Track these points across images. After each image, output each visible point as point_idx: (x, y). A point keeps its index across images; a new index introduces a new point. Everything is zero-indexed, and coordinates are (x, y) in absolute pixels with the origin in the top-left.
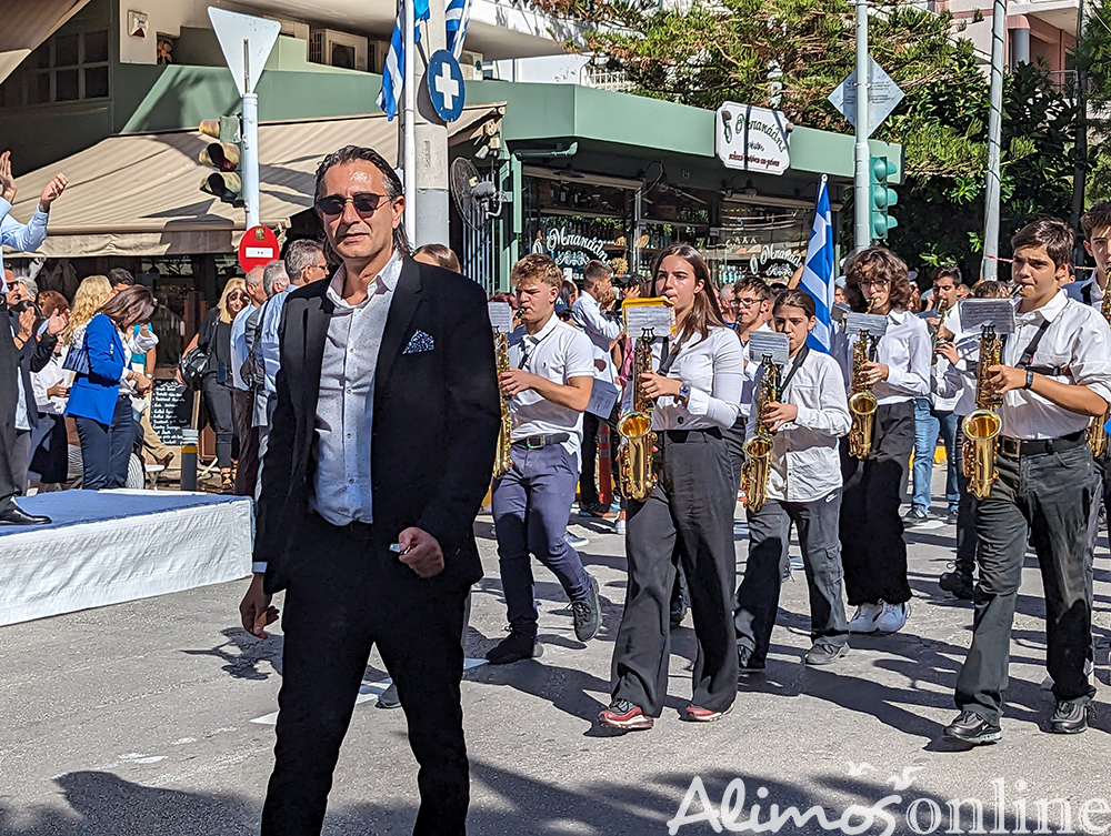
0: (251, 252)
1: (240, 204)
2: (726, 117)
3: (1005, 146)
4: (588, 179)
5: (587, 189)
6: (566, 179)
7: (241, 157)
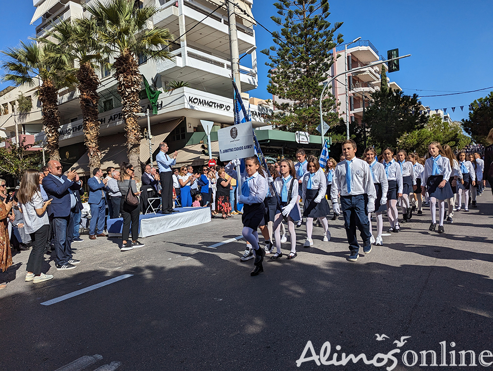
0: (211, 164)
1: (208, 155)
2: (297, 134)
3: (350, 136)
4: (271, 147)
5: (272, 149)
6: (268, 147)
7: (208, 147)
